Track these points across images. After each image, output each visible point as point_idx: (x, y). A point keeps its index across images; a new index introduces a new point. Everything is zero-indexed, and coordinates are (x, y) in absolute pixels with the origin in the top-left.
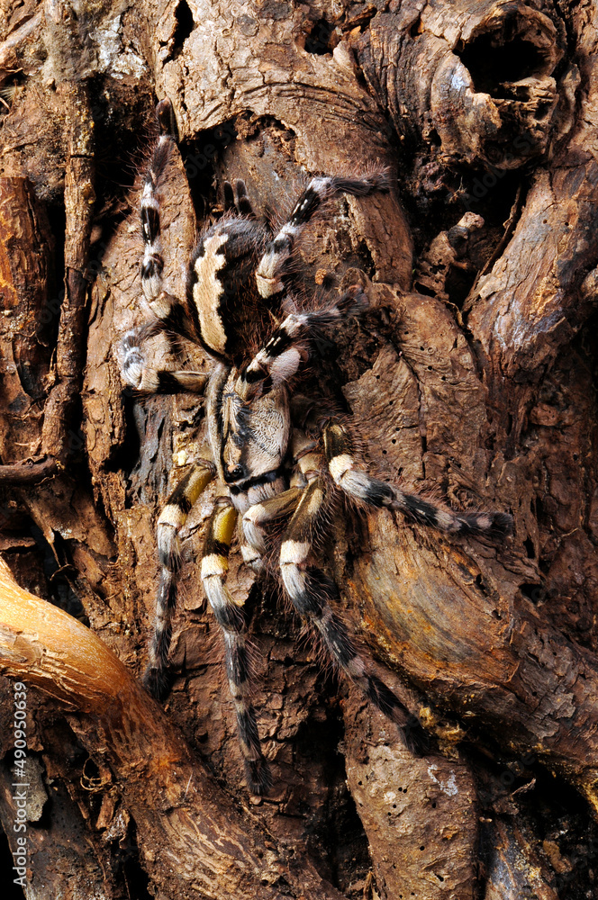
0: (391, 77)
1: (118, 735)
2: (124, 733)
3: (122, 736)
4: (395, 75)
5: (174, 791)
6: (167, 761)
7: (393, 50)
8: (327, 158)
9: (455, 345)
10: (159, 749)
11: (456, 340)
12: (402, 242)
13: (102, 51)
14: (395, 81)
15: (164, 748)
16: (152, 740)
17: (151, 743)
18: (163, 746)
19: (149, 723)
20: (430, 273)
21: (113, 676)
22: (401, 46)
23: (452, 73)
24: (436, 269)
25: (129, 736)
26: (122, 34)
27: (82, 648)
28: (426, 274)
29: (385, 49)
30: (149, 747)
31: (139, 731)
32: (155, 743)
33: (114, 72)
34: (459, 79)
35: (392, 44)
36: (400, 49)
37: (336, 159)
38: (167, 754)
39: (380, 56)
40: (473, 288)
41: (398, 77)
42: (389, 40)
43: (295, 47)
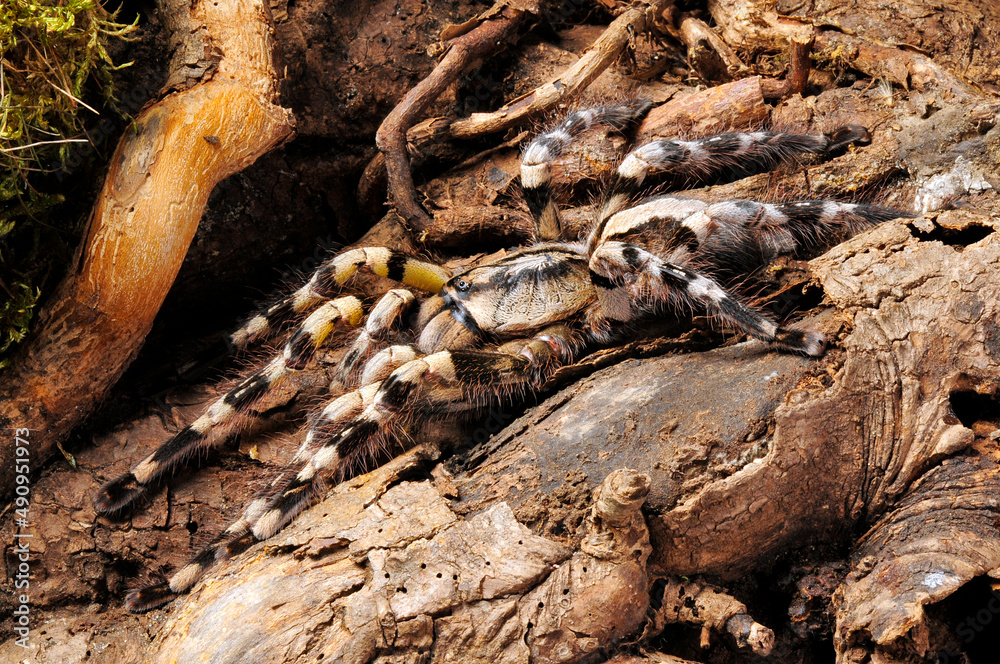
0: (938, 503)
1: (61, 327)
2: (65, 333)
3: (60, 333)
4: (942, 508)
5: (9, 410)
6: (43, 395)
7: (976, 500)
8: (799, 431)
9: (580, 635)
10: (55, 381)
11: (588, 636)
12: (713, 550)
13: (944, 176)
14: (934, 509)
15: (58, 388)
16: (64, 371)
17: (59, 370)
18: (61, 386)
19: (84, 364)
20: (684, 597)
21: (122, 302)
22: (983, 509)
23: (946, 572)
24: (690, 603)
25: (63, 340)
26: (968, 194)
27: (145, 256)
28: (682, 592)
29: (974, 489)
30: (55, 369)
31: (70, 352)
32: (61, 376)
33: (922, 198)
34: (939, 582)
35: (982, 498)
36: (977, 508)
37: (802, 444)
38: (52, 394)
39: (963, 485)
40: (676, 658)
41: (939, 513)
42: (987, 494)
43: (952, 374)
